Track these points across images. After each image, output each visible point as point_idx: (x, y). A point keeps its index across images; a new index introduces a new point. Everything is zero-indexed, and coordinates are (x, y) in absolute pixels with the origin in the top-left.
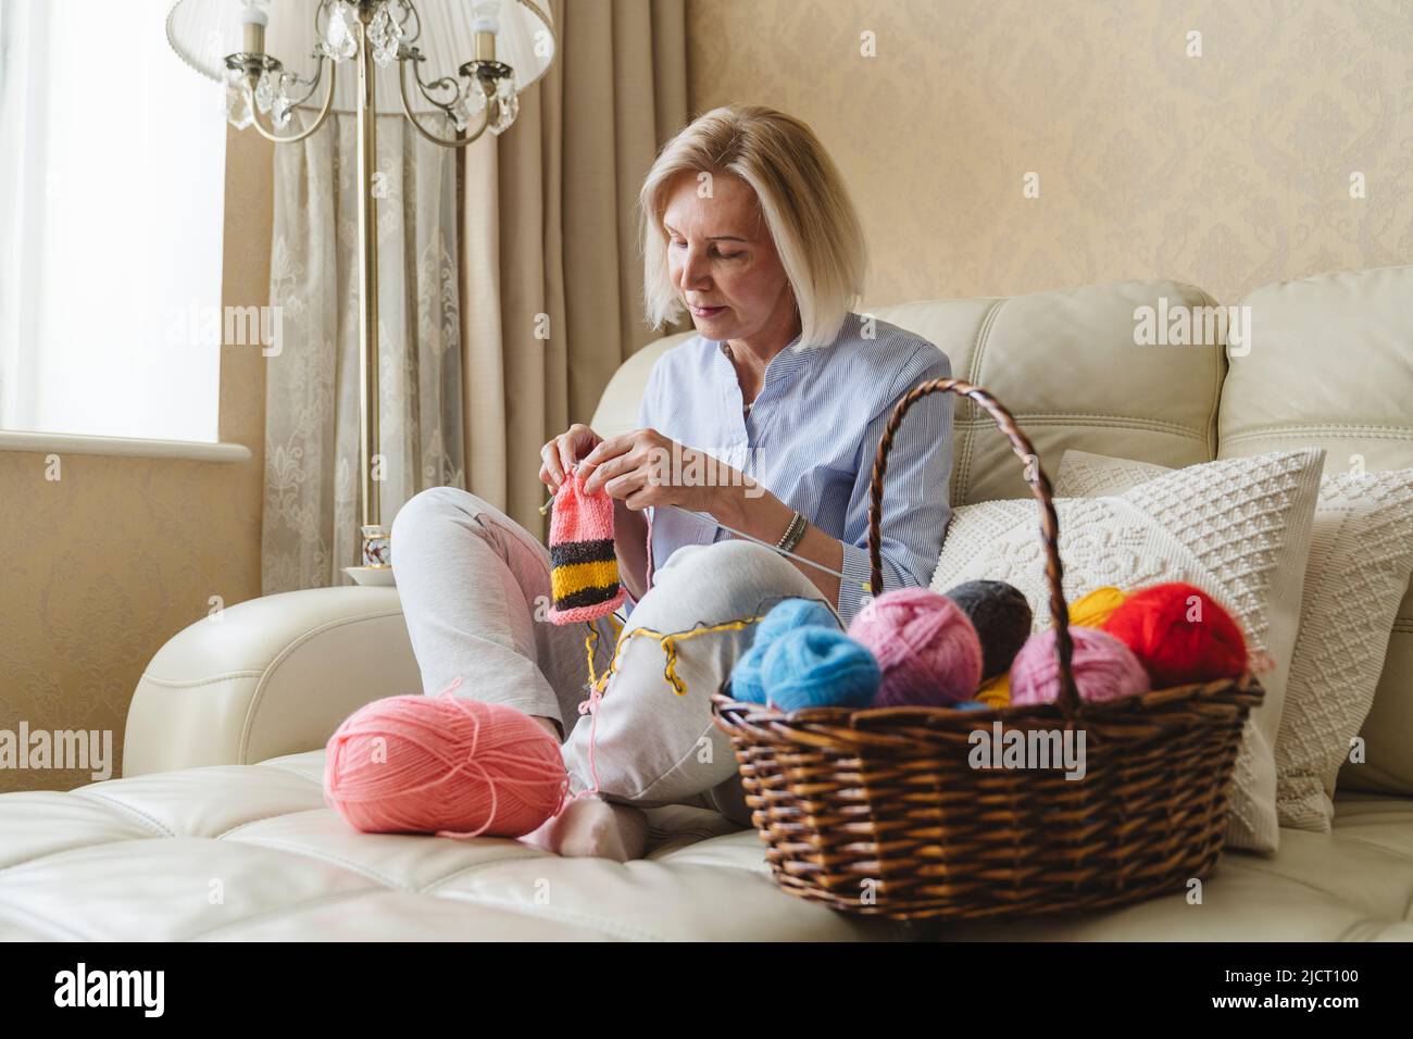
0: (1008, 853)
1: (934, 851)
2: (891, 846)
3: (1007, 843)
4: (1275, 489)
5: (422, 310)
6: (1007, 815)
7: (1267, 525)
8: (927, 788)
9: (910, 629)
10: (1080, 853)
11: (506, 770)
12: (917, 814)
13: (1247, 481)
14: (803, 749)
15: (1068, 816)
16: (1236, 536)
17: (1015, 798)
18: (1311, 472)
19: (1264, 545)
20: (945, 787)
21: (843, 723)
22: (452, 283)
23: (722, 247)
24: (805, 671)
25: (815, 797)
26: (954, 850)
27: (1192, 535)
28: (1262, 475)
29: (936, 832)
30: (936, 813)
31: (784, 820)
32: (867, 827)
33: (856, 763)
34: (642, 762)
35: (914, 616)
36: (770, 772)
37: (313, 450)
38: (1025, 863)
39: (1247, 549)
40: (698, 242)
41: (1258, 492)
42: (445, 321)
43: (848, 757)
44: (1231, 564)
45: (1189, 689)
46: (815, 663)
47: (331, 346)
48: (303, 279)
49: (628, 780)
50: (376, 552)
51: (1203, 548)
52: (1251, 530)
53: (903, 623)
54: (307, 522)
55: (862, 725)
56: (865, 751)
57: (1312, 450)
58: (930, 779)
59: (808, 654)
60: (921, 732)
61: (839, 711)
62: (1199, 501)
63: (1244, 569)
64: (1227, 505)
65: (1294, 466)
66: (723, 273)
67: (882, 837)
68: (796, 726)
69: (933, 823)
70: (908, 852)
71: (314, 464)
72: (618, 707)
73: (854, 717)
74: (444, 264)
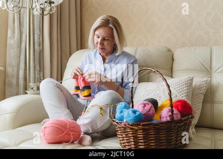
0: (163, 144)
1: (152, 144)
2: (146, 144)
3: (163, 142)
4: (187, 82)
5: (36, 44)
6: (163, 138)
7: (187, 88)
8: (152, 135)
9: (145, 108)
10: (173, 143)
11: (73, 131)
12: (150, 139)
13: (183, 81)
14: (132, 129)
15: (172, 138)
16: (183, 89)
17: (165, 136)
18: (192, 80)
19: (187, 91)
20: (155, 134)
21: (140, 125)
22: (41, 39)
23: (106, 38)
24: (133, 117)
25: (133, 136)
26: (155, 144)
27: (176, 89)
28: (185, 80)
29: (153, 141)
30: (153, 138)
31: (127, 140)
32: (142, 141)
33: (141, 131)
34: (92, 127)
35: (145, 106)
36: (125, 132)
37: (15, 68)
38: (165, 145)
39: (185, 92)
40: (102, 37)
41: (185, 83)
42: (40, 45)
43: (140, 130)
44: (183, 94)
45: (187, 117)
46: (134, 115)
47: (19, 49)
48: (14, 37)
49: (89, 129)
50: (32, 88)
51: (178, 91)
52: (185, 89)
53: (144, 107)
54: (14, 81)
55: (143, 125)
56: (143, 129)
57: (192, 76)
58: (153, 133)
59: (133, 114)
60: (152, 126)
61: (139, 123)
62: (177, 84)
63: (184, 95)
64: (181, 85)
65: (190, 79)
66: (106, 43)
67: (144, 142)
68: (131, 125)
69: (152, 140)
70: (148, 145)
71: (16, 71)
72: (88, 118)
73: (141, 124)
74: (40, 35)
